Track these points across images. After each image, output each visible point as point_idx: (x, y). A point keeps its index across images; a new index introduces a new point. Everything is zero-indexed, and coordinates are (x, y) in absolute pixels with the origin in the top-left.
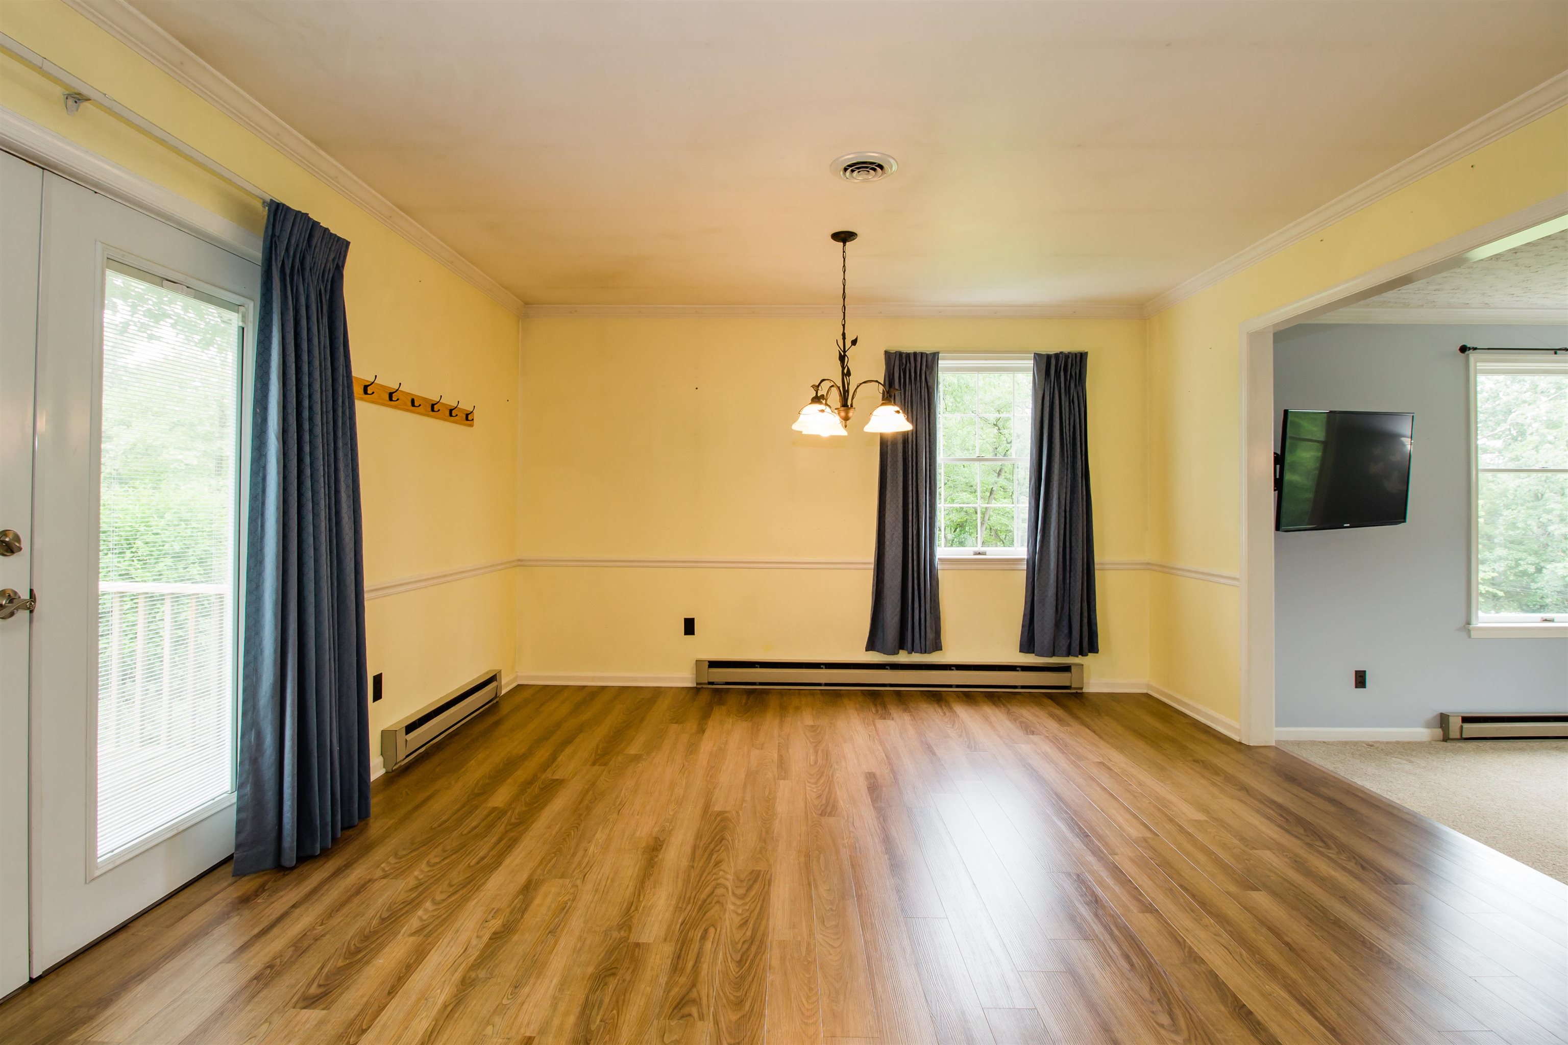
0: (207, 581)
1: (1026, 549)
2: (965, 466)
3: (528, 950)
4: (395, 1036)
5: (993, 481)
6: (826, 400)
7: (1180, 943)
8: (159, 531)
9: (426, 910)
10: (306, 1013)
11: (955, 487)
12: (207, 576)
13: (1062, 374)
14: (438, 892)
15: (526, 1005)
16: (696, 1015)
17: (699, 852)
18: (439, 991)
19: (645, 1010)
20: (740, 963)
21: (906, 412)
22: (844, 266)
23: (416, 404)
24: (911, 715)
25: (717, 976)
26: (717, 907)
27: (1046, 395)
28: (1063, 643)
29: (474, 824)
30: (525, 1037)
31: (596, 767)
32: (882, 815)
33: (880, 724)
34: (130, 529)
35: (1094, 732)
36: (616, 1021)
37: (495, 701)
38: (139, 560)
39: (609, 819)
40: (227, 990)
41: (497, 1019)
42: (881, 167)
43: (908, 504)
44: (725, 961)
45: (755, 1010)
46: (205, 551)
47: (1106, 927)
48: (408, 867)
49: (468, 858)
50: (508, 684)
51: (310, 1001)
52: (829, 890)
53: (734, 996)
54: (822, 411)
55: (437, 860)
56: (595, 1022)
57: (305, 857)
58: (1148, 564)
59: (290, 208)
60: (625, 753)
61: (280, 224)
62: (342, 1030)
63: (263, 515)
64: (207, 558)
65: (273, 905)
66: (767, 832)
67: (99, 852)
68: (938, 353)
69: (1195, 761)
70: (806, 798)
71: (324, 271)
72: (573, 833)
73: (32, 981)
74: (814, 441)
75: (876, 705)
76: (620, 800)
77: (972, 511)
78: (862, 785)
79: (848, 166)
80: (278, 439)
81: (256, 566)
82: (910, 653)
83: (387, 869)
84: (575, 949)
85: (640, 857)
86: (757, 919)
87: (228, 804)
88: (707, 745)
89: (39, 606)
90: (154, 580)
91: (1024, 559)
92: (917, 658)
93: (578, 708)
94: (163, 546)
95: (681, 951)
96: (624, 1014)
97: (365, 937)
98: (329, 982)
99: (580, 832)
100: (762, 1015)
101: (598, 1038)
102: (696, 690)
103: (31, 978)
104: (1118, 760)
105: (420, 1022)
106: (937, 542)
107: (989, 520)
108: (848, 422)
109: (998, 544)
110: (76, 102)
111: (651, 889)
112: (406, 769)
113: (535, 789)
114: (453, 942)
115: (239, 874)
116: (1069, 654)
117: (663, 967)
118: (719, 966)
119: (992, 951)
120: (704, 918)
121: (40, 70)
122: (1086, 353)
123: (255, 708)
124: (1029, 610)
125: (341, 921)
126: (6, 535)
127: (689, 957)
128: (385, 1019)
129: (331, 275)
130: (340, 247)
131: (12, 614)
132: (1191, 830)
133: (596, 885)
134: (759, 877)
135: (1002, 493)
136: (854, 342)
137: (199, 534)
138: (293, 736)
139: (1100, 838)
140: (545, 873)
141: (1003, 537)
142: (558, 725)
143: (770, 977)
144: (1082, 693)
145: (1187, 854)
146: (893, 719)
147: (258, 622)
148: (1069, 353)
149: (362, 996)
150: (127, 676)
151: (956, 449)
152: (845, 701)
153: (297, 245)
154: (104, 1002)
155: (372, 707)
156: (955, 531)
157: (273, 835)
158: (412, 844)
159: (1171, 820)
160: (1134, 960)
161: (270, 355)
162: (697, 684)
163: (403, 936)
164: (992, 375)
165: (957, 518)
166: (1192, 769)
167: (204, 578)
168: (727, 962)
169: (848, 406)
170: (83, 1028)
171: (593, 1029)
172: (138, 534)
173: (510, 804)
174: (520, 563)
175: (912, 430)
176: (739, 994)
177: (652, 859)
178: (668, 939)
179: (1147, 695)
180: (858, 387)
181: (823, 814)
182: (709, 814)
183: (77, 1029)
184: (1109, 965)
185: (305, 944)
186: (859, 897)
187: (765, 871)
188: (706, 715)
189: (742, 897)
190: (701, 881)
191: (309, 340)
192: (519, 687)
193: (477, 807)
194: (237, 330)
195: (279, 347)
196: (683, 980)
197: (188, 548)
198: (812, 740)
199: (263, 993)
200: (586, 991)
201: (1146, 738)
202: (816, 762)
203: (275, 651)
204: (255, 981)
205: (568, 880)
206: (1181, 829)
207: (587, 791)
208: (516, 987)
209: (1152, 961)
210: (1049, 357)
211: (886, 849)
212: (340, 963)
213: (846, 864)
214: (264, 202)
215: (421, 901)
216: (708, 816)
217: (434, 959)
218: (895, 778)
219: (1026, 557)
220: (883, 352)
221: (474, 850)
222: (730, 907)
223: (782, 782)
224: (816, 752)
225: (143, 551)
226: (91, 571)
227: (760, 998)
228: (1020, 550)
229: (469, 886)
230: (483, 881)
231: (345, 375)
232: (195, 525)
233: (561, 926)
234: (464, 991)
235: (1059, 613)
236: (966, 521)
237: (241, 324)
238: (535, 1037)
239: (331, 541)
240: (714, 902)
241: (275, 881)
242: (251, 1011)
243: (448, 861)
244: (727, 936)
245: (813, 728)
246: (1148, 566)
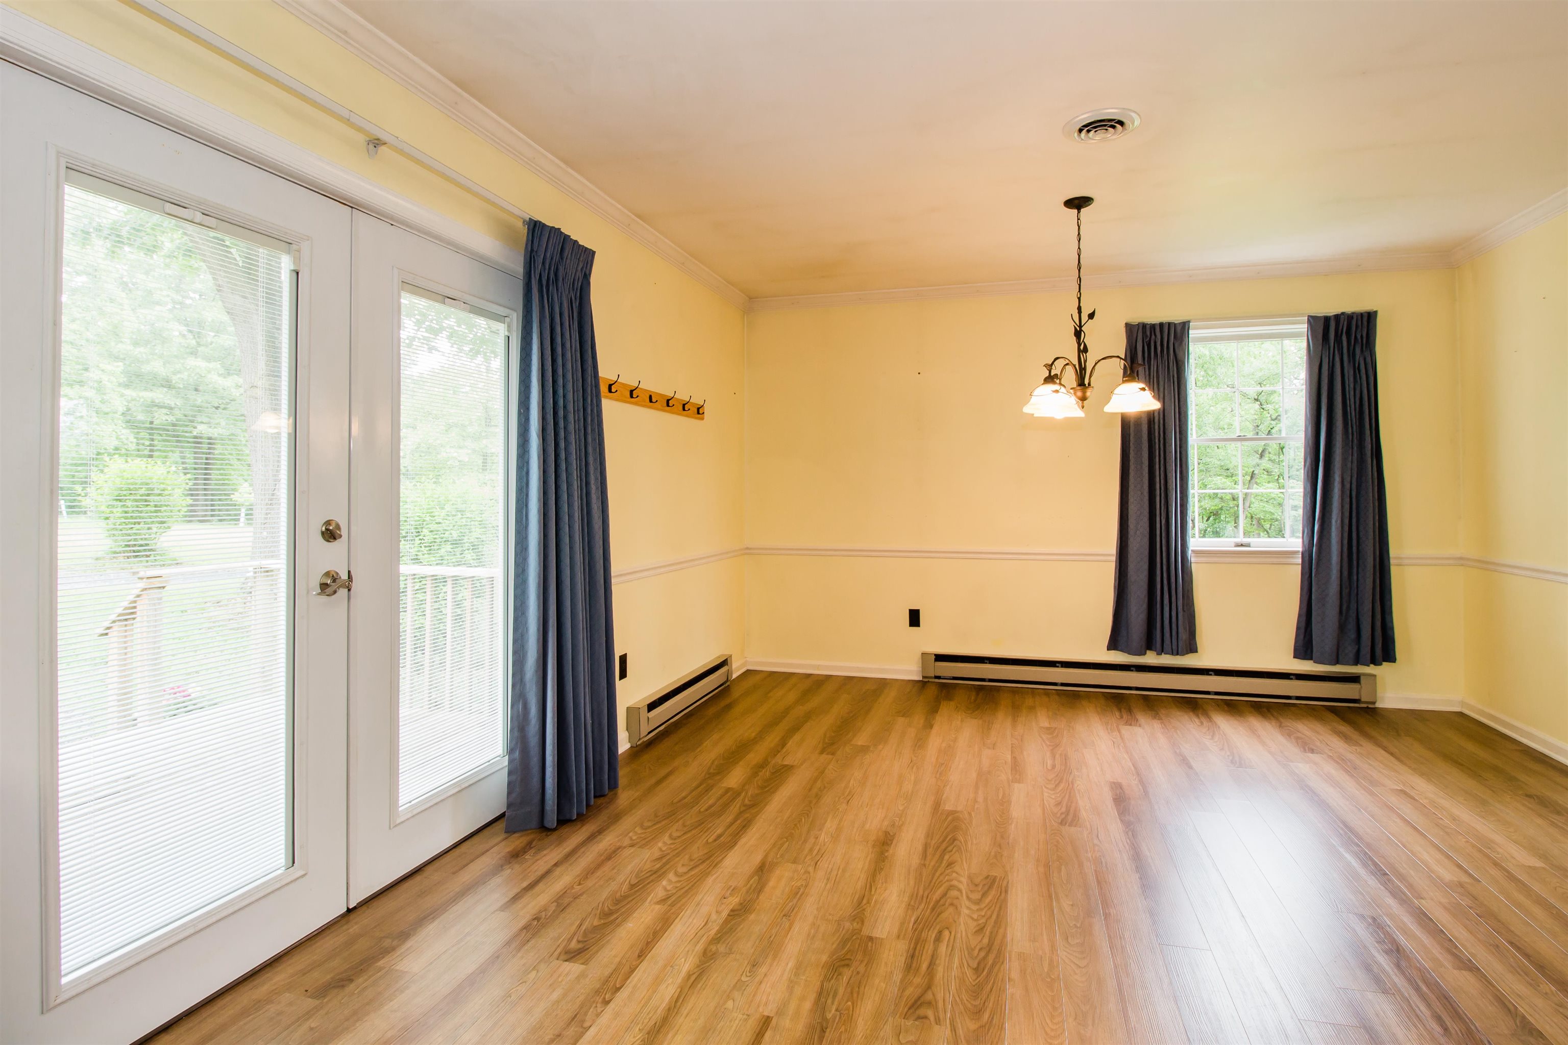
0: (479, 566)
1: (1301, 540)
2: (1220, 446)
3: (765, 930)
4: (645, 997)
5: (1254, 463)
6: (1060, 380)
7: (1510, 1010)
8: (441, 521)
9: (670, 881)
10: (568, 966)
11: (1207, 470)
12: (480, 561)
13: (1344, 338)
14: (680, 865)
15: (763, 985)
16: (932, 1018)
17: (930, 851)
18: (683, 960)
19: (879, 1006)
20: (977, 970)
21: (1152, 389)
22: (1079, 234)
23: (654, 400)
24: (1161, 723)
25: (953, 981)
26: (951, 909)
27: (1323, 364)
28: (1350, 650)
29: (710, 802)
30: (764, 1016)
31: (824, 756)
32: (1131, 828)
33: (1126, 730)
34: (418, 519)
35: (1392, 754)
36: (851, 1012)
37: (727, 685)
38: (425, 547)
39: (838, 809)
40: (502, 936)
41: (736, 994)
42: (1121, 123)
43: (1155, 490)
44: (961, 966)
45: (994, 1022)
46: (477, 538)
47: (1410, 981)
48: (652, 839)
49: (706, 834)
50: (738, 668)
51: (571, 955)
52: (1072, 905)
53: (972, 1004)
54: (1057, 391)
55: (678, 834)
56: (830, 1012)
57: (564, 821)
58: (1461, 558)
59: (546, 225)
60: (852, 743)
61: (538, 240)
62: (598, 986)
63: (527, 506)
64: (478, 545)
65: (539, 862)
66: (1002, 837)
67: (400, 802)
68: (1189, 322)
69: (1527, 796)
70: (1044, 804)
71: (574, 280)
72: (803, 820)
73: (349, 911)
74: (1047, 425)
75: (1120, 710)
76: (849, 790)
77: (1229, 497)
78: (1107, 796)
79: (1083, 126)
80: (538, 436)
81: (521, 552)
82: (1159, 654)
83: (634, 838)
84: (808, 935)
85: (871, 850)
86: (994, 927)
87: (501, 767)
88: (935, 741)
89: (354, 586)
90: (437, 564)
91: (1298, 552)
92: (1167, 660)
93: (806, 695)
94: (444, 534)
95: (915, 949)
96: (858, 1007)
97: (616, 900)
98: (586, 939)
99: (811, 819)
100: (1002, 1028)
101: (834, 1027)
102: (923, 684)
103: (348, 908)
104: (1422, 787)
105: (667, 987)
106: (1190, 532)
107: (1249, 507)
108: (1085, 402)
109: (1262, 534)
110: (375, 147)
111: (882, 883)
112: (649, 744)
113: (766, 773)
114: (694, 915)
115: (510, 831)
116: (1357, 662)
117: (897, 965)
118: (955, 972)
119: (1266, 992)
120: (938, 920)
121: (348, 122)
122: (1376, 312)
123: (522, 680)
124: (1304, 610)
125: (596, 883)
126: (330, 524)
127: (923, 957)
128: (636, 979)
129: (580, 284)
130: (587, 256)
131: (335, 592)
132: (1523, 877)
133: (828, 873)
134: (994, 883)
135: (1266, 476)
136: (1091, 316)
137: (472, 523)
138: (553, 708)
139: (1402, 878)
140: (778, 856)
141: (1267, 526)
142: (786, 711)
143: (1010, 990)
144: (1375, 709)
145: (1519, 906)
146: (1140, 726)
147: (524, 603)
148: (1353, 313)
149: (615, 956)
150: (419, 648)
151: (1208, 428)
152: (1085, 703)
153: (552, 258)
154: (404, 936)
155: (619, 684)
156: (1207, 520)
157: (537, 798)
158: (656, 816)
159: (1496, 864)
160: (1448, 1024)
161: (531, 360)
162: (924, 677)
163: (650, 902)
164: (1251, 344)
165: (1210, 505)
166: (1524, 805)
167: (477, 563)
168: (963, 968)
169: (1085, 385)
170: (387, 957)
171: (828, 1018)
172: (425, 523)
173: (744, 786)
174: (748, 551)
175: (1159, 409)
176: (977, 1003)
177: (882, 853)
178: (901, 937)
179: (1461, 714)
180: (1096, 364)
181: (1062, 823)
182: (940, 812)
183: (383, 957)
184: (1416, 1026)
185: (566, 901)
186: (1107, 916)
187: (1001, 877)
188: (934, 710)
189: (978, 902)
190: (934, 881)
191: (563, 345)
192: (748, 672)
193: (712, 787)
194: (503, 338)
195: (539, 352)
196: (917, 980)
197: (464, 536)
198: (1048, 743)
199: (532, 942)
200: (821, 978)
201: (1462, 765)
202: (1054, 766)
203: (538, 630)
204: (525, 931)
205: (801, 866)
206: (1511, 877)
207: (815, 781)
208: (754, 966)
209: (1473, 1027)
210: (1327, 319)
211: (1137, 867)
212: (596, 923)
213: (1092, 879)
214: (524, 221)
215: (664, 872)
216: (939, 814)
217: (678, 929)
218: (1146, 792)
219: (1300, 549)
220: (1123, 325)
221: (711, 827)
222: (965, 911)
223: (1016, 785)
224: (1054, 756)
225: (429, 537)
226: (394, 557)
227: (999, 1010)
228: (1294, 542)
229: (708, 862)
230: (721, 858)
231: (593, 375)
232: (468, 515)
233: (795, 911)
234: (705, 963)
235: (1344, 615)
236: (1221, 509)
237: (507, 333)
238: (773, 1017)
239: (583, 530)
240: (947, 904)
241: (539, 840)
242: (522, 957)
243: (689, 835)
244: (962, 941)
245: (1050, 731)
246: (1461, 561)
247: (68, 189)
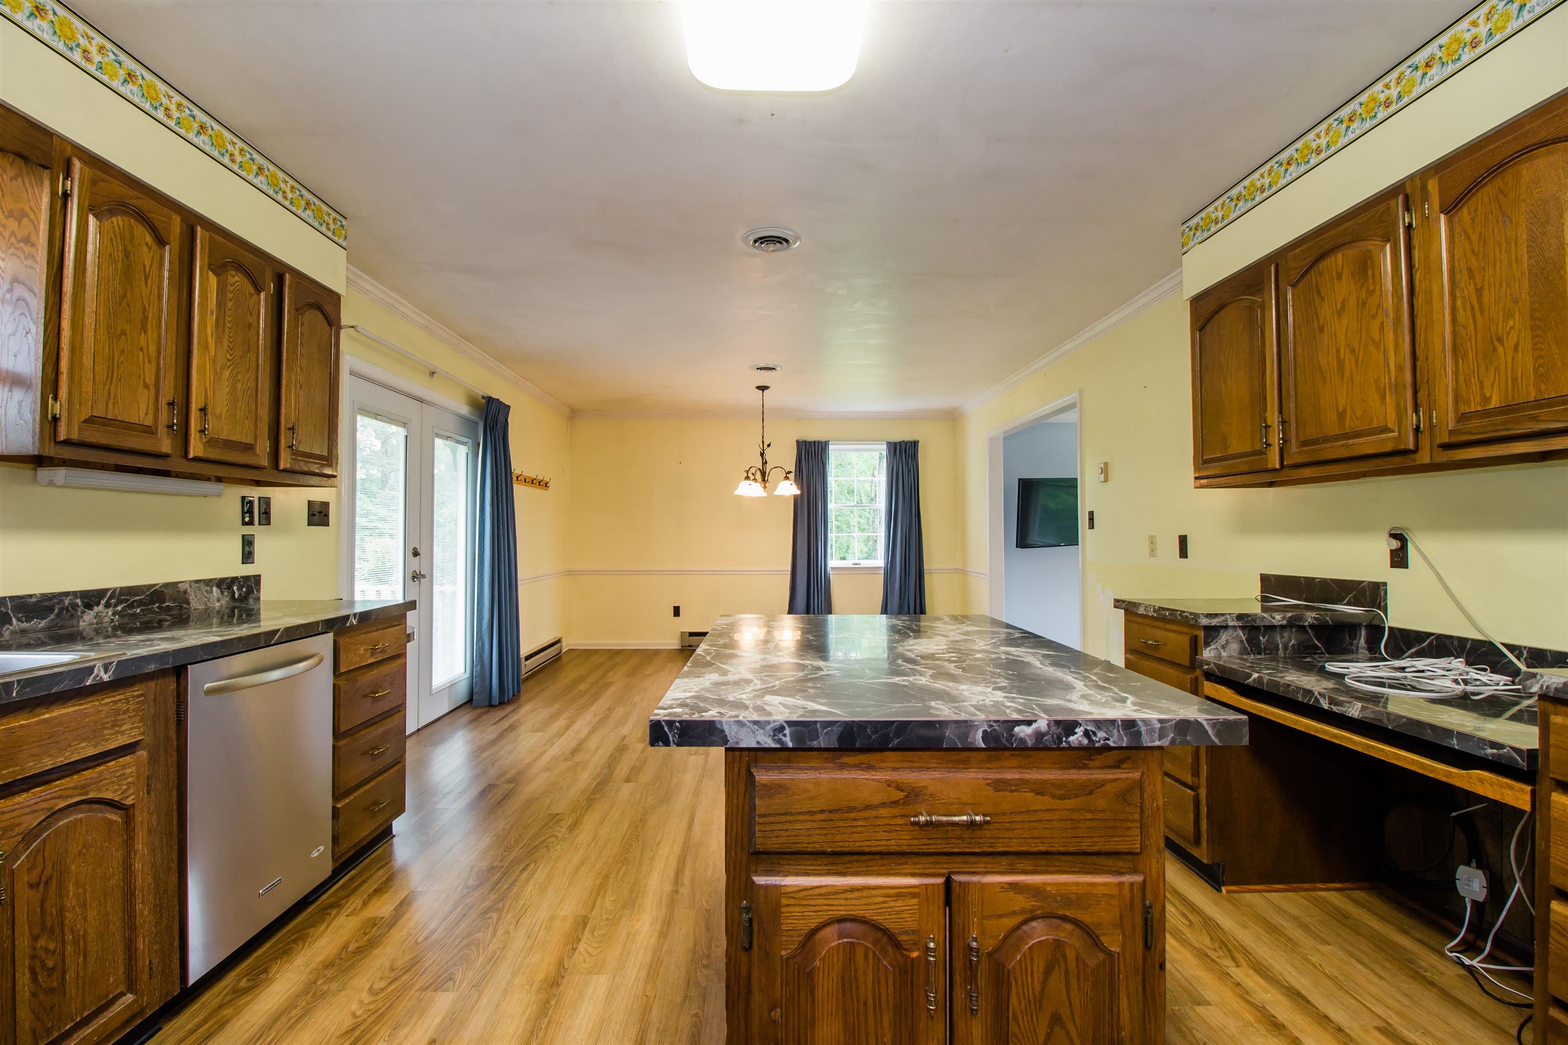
1: (883, 561)
6: (753, 478)
13: (904, 453)
22: (764, 402)
23: (534, 482)
27: (895, 468)
31: (629, 678)
37: (559, 655)
42: (774, 369)
43: (811, 534)
50: (566, 646)
54: (751, 484)
57: (501, 703)
58: (958, 569)
59: (493, 398)
60: (644, 673)
61: (490, 406)
63: (484, 542)
67: (433, 685)
68: (829, 441)
71: (502, 423)
74: (748, 500)
76: (645, 687)
87: (464, 678)
102: (681, 650)
106: (829, 558)
108: (766, 489)
109: (867, 558)
110: (432, 374)
112: (533, 674)
115: (475, 707)
122: (918, 441)
123: (481, 630)
124: (884, 598)
126: (415, 549)
130: (507, 410)
136: (769, 445)
138: (497, 644)
141: (870, 554)
147: (482, 591)
148: (908, 441)
157: (488, 691)
161: (487, 467)
162: (682, 647)
164: (864, 454)
169: (765, 481)
174: (570, 573)
180: (771, 470)
191: (500, 458)
192: (572, 649)
210: (895, 443)
214: (483, 397)
219: (883, 566)
220: (794, 444)
228: (880, 561)
231: (510, 472)
235: (902, 599)
239: (508, 555)
241: (488, 712)
246: (953, 571)
247: (359, 417)
